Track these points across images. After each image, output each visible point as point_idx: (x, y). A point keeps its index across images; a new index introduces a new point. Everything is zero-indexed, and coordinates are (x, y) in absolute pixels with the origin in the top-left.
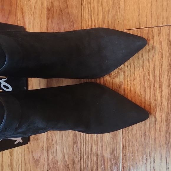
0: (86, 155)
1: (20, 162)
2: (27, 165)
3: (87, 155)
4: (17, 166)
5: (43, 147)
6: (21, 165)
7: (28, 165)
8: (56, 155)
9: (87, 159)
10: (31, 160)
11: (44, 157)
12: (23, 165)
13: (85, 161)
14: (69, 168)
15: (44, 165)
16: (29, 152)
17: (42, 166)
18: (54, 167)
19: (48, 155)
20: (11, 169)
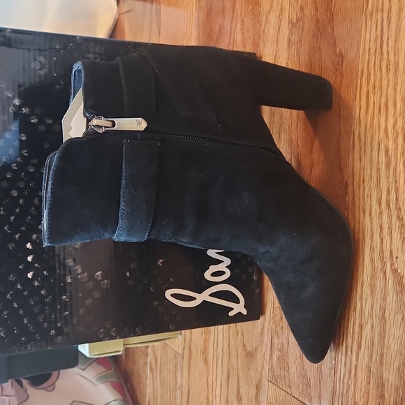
0: (345, 366)
1: (220, 349)
2: (232, 359)
3: (348, 367)
4: (215, 357)
5: (263, 329)
6: (222, 356)
7: (234, 359)
8: (287, 352)
9: (347, 376)
10: (240, 351)
11: (264, 350)
12: (226, 358)
13: (344, 380)
14: (310, 386)
15: (263, 367)
16: (238, 333)
17: (260, 368)
18: (281, 376)
19: (271, 348)
20: (205, 359)
